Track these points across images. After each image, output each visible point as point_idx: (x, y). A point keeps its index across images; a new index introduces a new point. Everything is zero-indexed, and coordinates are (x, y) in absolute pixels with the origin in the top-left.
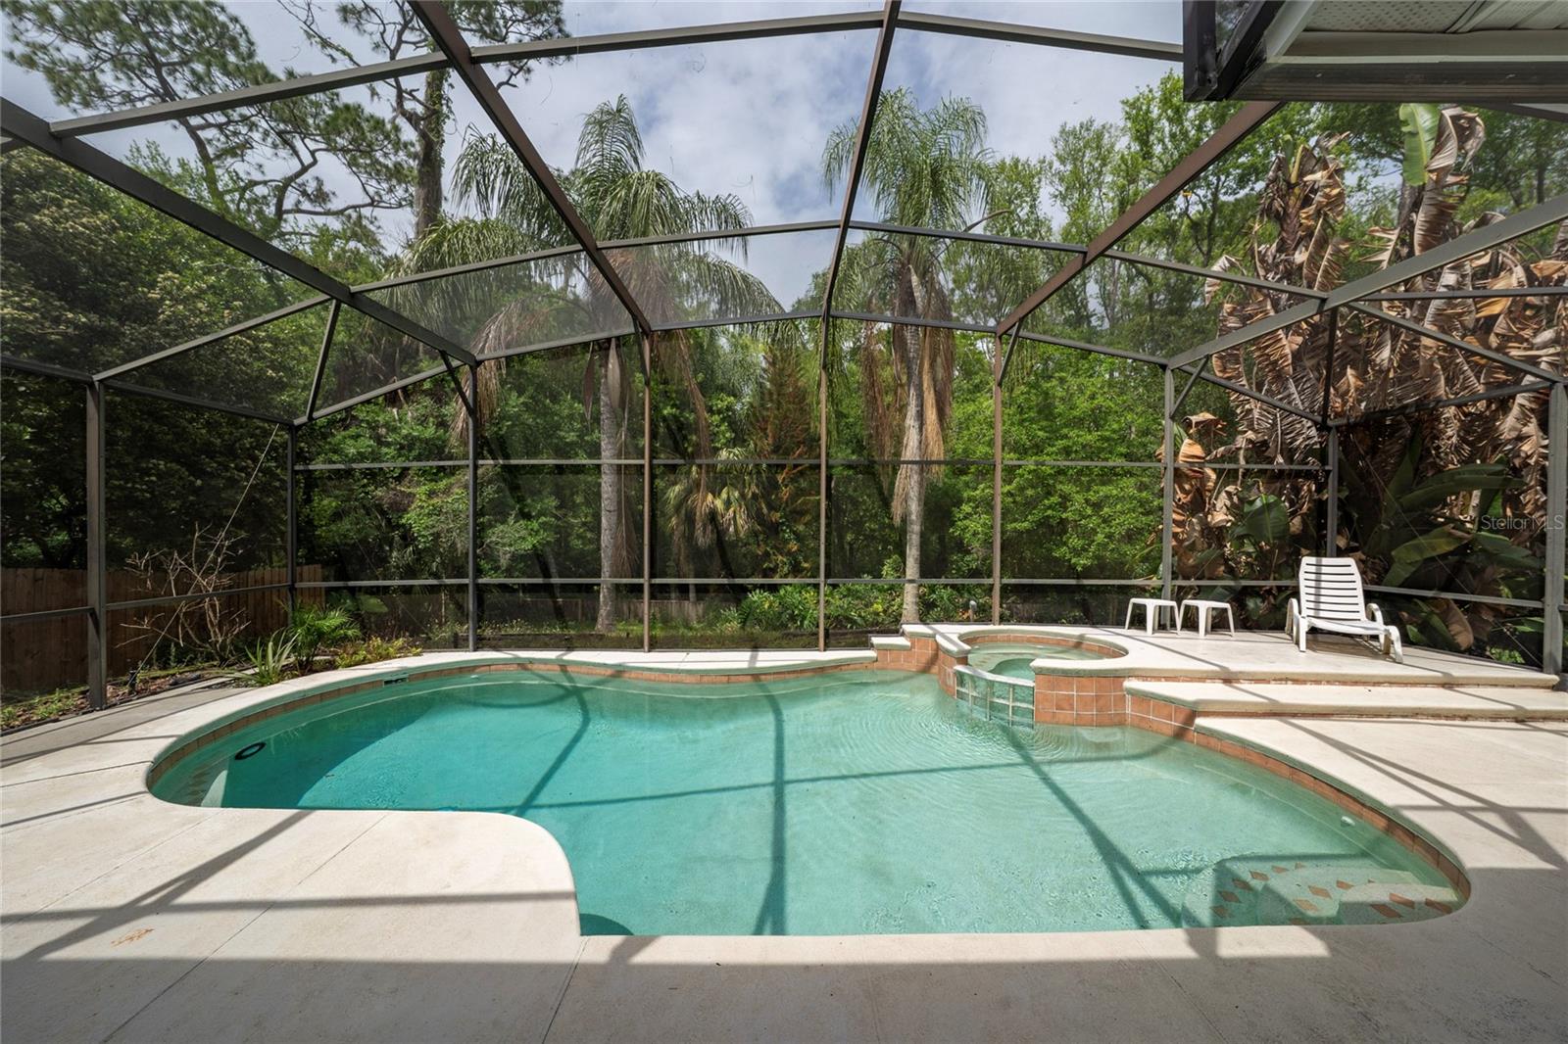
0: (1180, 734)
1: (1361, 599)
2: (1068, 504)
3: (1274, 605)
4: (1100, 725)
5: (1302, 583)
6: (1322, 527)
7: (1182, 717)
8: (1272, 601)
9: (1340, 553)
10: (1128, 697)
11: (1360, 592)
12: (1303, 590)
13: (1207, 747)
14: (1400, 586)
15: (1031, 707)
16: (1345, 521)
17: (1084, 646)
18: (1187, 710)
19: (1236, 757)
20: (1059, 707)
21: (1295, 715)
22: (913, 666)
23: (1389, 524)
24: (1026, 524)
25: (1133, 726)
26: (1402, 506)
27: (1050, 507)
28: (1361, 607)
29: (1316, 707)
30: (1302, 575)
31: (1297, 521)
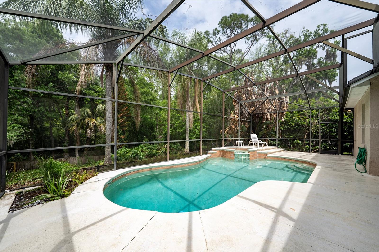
11: (258, 138)
13: (269, 159)
20: (252, 157)
22: (217, 156)
24: (182, 130)
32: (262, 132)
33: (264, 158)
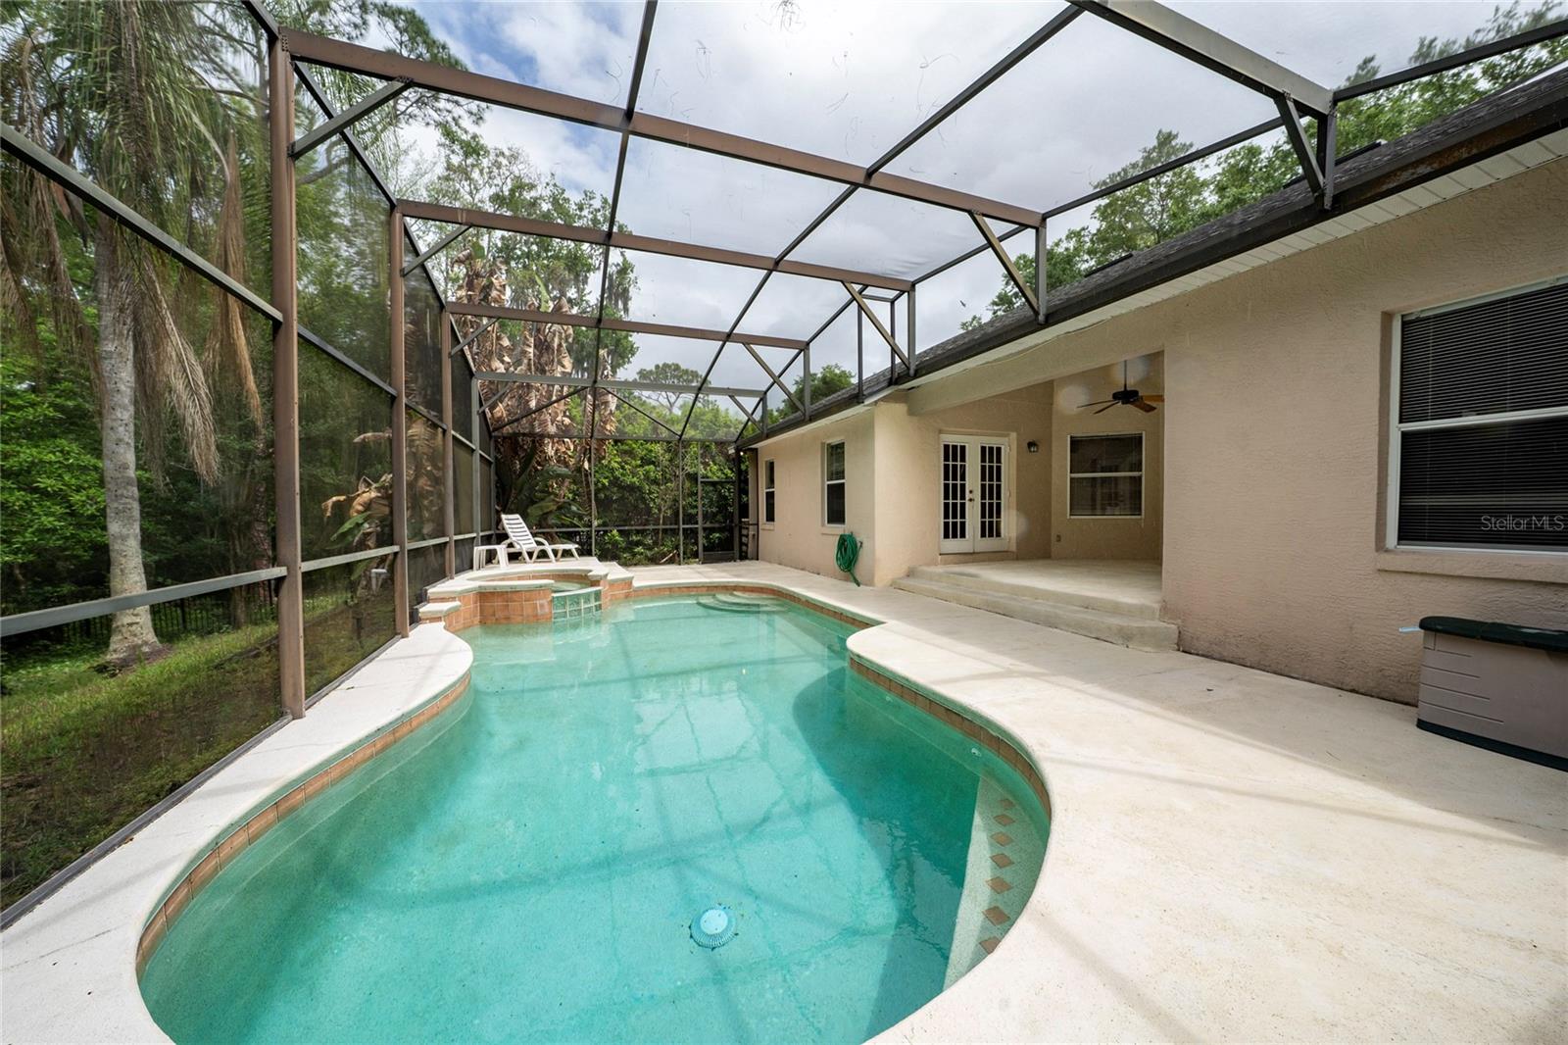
11: (528, 533)
32: (541, 508)
33: (622, 596)
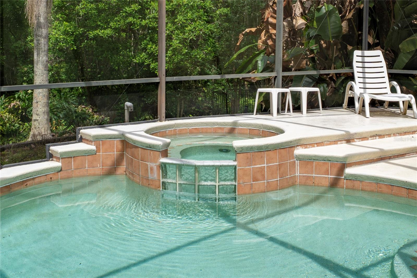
0: (334, 184)
1: (386, 79)
2: (147, 12)
3: (335, 88)
4: (282, 188)
5: (356, 70)
6: (360, 28)
7: (335, 170)
8: (333, 84)
9: (371, 47)
10: (297, 162)
11: (386, 74)
12: (356, 75)
13: (353, 189)
14: (404, 68)
15: (234, 183)
16: (373, 24)
17: (236, 131)
18: (339, 165)
19: (372, 191)
20: (255, 179)
21: (390, 158)
22: (99, 169)
23: (398, 26)
25: (300, 185)
26: (404, 12)
27: (130, 15)
28: (387, 85)
29: (399, 150)
30: (355, 64)
31: (344, 24)
